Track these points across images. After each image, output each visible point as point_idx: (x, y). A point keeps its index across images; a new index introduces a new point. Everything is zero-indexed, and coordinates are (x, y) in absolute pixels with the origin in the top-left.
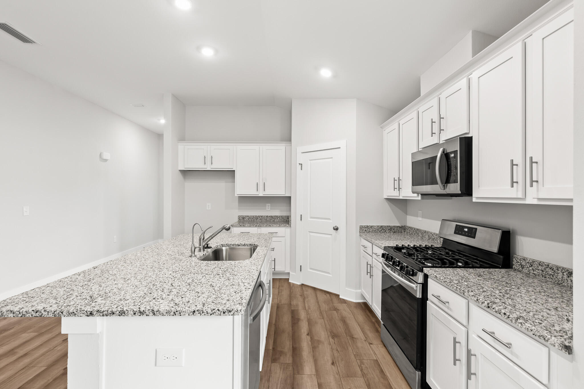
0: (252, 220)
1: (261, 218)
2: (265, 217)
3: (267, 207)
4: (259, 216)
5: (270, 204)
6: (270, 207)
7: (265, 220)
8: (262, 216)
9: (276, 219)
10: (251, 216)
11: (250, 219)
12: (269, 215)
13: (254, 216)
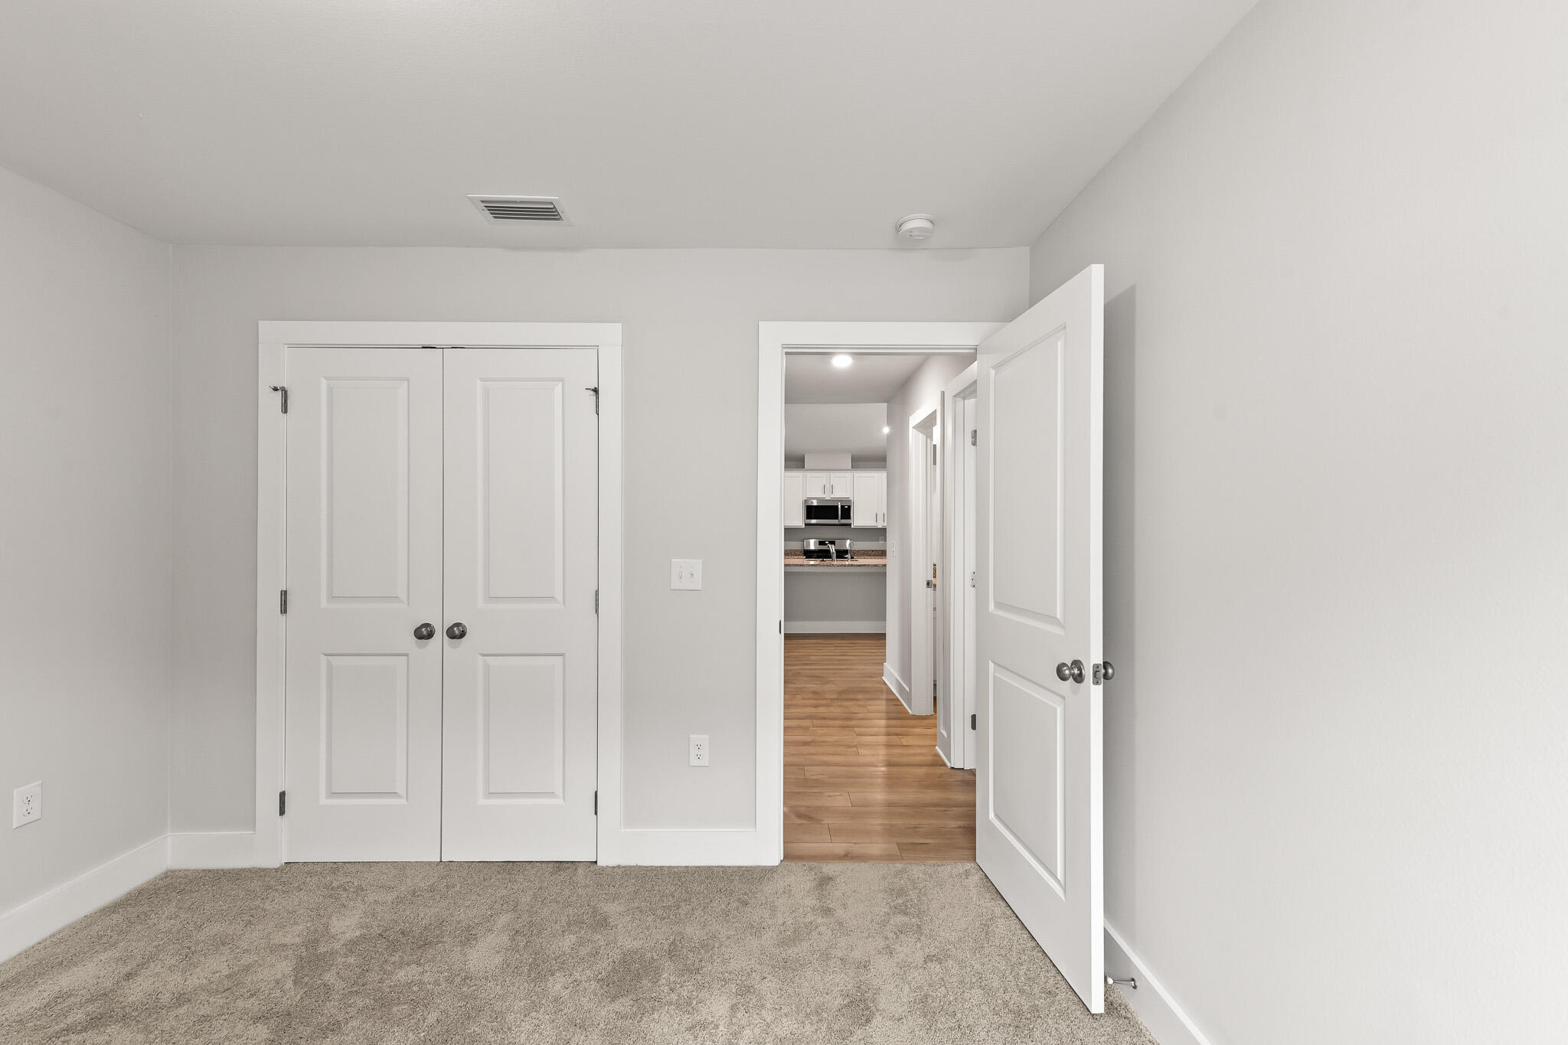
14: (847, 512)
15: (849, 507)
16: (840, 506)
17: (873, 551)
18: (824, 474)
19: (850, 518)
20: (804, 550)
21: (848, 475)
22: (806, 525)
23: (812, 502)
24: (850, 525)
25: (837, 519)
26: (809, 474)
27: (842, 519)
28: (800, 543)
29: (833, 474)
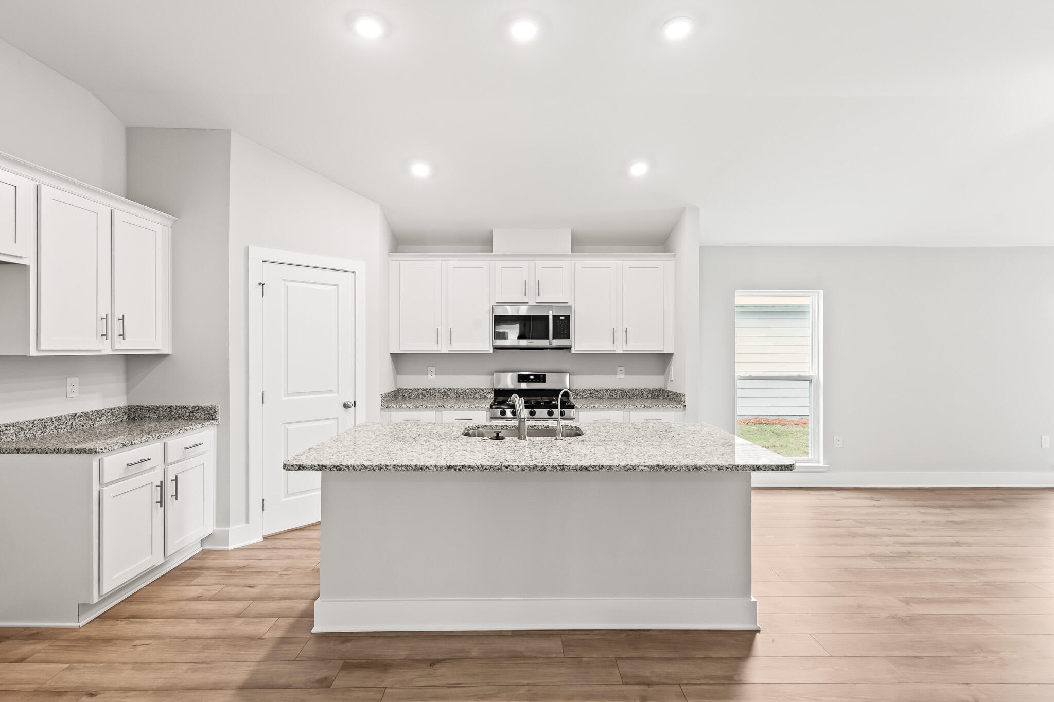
0: (28, 435)
1: (56, 423)
2: (69, 418)
3: (69, 388)
4: (50, 419)
5: (76, 380)
6: (77, 388)
7: (69, 428)
8: (58, 419)
9: (98, 419)
10: (24, 423)
11: (22, 434)
12: (78, 411)
13: (36, 422)
14: (563, 327)
15: (568, 318)
16: (551, 318)
17: (607, 391)
18: (524, 263)
19: (568, 337)
20: (495, 390)
21: (566, 264)
22: (496, 348)
23: (507, 310)
24: (568, 348)
25: (548, 338)
26: (499, 263)
27: (554, 339)
28: (489, 378)
29: (540, 263)
